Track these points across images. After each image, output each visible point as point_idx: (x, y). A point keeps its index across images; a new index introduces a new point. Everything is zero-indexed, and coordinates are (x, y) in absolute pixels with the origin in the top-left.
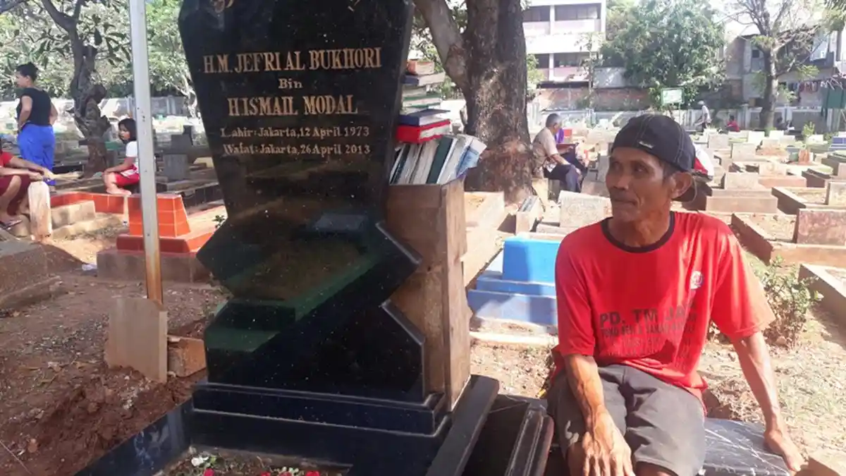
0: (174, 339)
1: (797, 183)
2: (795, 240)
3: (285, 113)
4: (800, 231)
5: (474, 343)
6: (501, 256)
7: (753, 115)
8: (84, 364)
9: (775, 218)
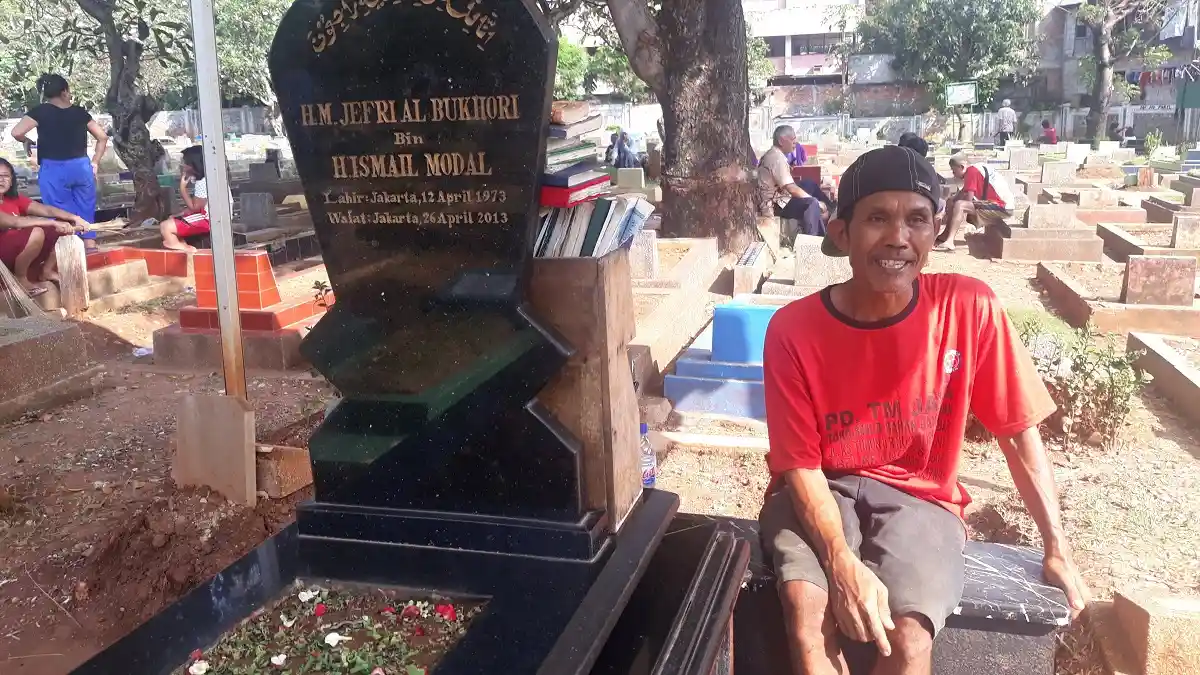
0: (266, 449)
1: (1134, 218)
2: (1122, 300)
3: (404, 174)
4: (1130, 287)
5: (673, 448)
6: (710, 327)
7: (1077, 118)
8: (143, 484)
9: (1099, 268)
